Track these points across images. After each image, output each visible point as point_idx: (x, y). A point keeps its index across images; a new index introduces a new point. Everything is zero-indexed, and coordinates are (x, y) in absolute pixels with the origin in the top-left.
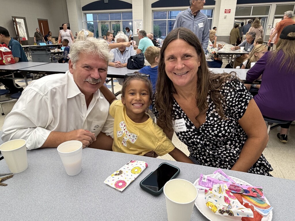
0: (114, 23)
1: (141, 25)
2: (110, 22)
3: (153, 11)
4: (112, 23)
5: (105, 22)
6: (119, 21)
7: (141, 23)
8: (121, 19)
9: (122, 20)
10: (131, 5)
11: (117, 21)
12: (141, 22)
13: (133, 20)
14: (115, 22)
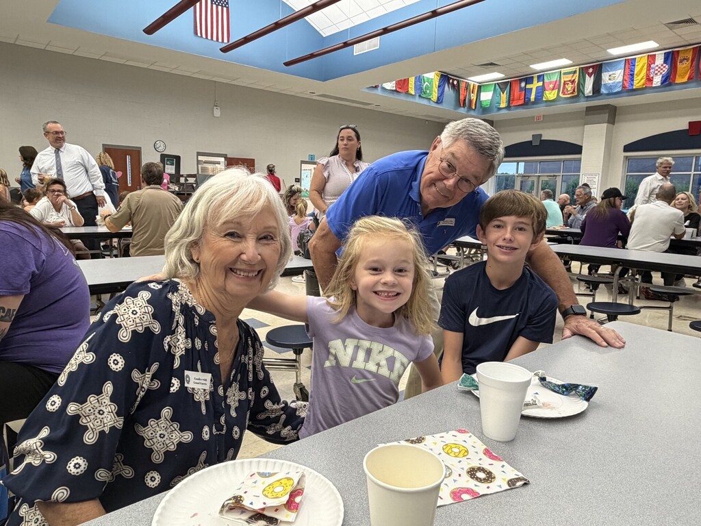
0: (546, 179)
1: (597, 183)
2: (539, 176)
3: (626, 157)
4: (541, 179)
5: (529, 177)
6: (555, 174)
7: (596, 180)
8: (560, 172)
9: (562, 174)
10: (581, 147)
11: (552, 174)
12: (597, 177)
13: (581, 174)
14: (548, 176)
